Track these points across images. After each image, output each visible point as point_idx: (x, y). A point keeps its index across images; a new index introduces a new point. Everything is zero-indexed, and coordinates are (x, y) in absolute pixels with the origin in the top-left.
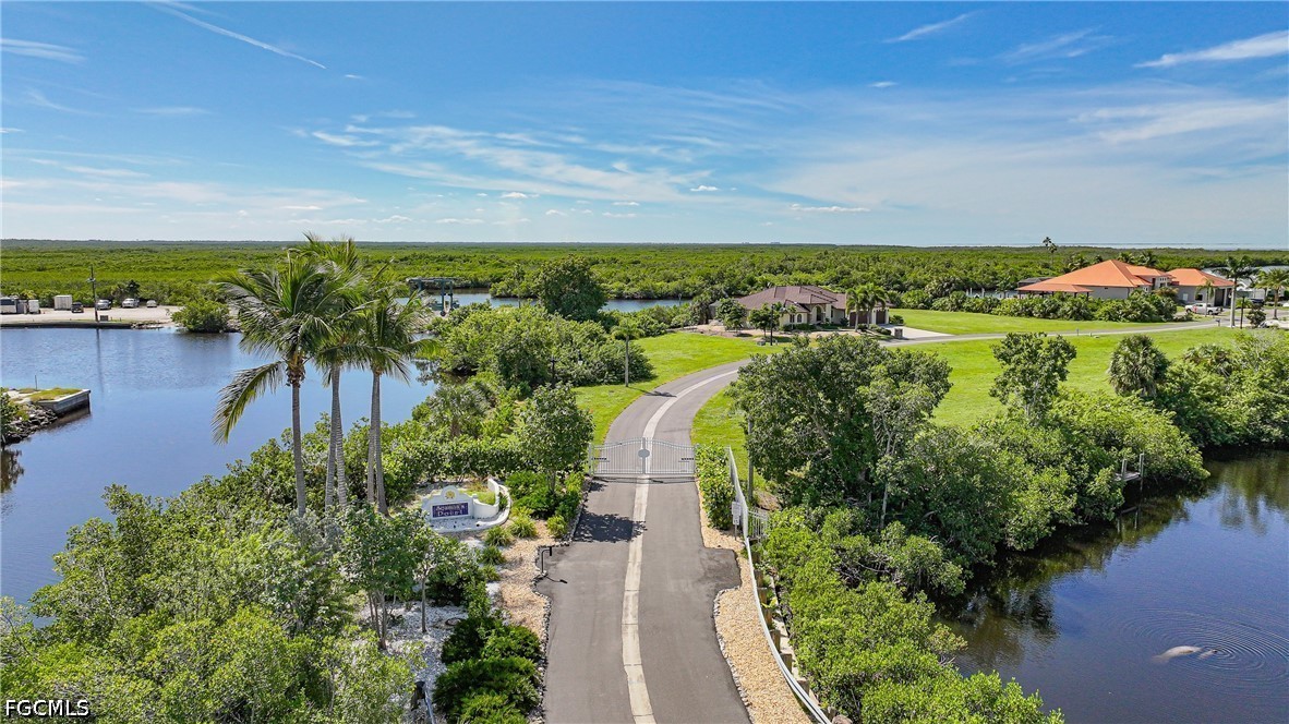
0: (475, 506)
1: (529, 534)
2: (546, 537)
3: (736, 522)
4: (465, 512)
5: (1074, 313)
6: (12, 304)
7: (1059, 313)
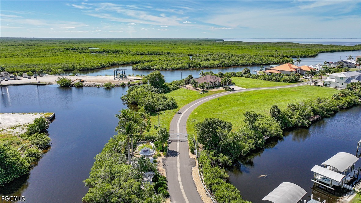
0: (150, 150)
1: (160, 156)
2: (163, 157)
3: (195, 153)
4: (148, 151)
5: (275, 80)
6: (13, 77)
7: (272, 80)
